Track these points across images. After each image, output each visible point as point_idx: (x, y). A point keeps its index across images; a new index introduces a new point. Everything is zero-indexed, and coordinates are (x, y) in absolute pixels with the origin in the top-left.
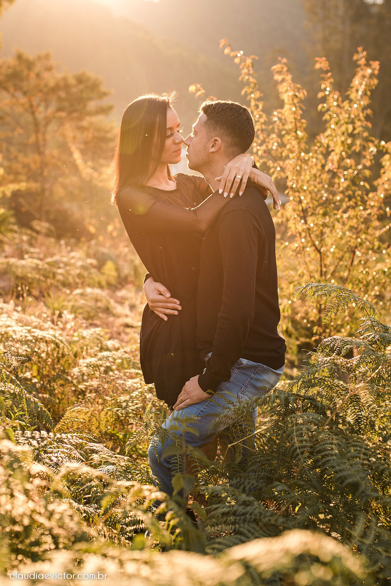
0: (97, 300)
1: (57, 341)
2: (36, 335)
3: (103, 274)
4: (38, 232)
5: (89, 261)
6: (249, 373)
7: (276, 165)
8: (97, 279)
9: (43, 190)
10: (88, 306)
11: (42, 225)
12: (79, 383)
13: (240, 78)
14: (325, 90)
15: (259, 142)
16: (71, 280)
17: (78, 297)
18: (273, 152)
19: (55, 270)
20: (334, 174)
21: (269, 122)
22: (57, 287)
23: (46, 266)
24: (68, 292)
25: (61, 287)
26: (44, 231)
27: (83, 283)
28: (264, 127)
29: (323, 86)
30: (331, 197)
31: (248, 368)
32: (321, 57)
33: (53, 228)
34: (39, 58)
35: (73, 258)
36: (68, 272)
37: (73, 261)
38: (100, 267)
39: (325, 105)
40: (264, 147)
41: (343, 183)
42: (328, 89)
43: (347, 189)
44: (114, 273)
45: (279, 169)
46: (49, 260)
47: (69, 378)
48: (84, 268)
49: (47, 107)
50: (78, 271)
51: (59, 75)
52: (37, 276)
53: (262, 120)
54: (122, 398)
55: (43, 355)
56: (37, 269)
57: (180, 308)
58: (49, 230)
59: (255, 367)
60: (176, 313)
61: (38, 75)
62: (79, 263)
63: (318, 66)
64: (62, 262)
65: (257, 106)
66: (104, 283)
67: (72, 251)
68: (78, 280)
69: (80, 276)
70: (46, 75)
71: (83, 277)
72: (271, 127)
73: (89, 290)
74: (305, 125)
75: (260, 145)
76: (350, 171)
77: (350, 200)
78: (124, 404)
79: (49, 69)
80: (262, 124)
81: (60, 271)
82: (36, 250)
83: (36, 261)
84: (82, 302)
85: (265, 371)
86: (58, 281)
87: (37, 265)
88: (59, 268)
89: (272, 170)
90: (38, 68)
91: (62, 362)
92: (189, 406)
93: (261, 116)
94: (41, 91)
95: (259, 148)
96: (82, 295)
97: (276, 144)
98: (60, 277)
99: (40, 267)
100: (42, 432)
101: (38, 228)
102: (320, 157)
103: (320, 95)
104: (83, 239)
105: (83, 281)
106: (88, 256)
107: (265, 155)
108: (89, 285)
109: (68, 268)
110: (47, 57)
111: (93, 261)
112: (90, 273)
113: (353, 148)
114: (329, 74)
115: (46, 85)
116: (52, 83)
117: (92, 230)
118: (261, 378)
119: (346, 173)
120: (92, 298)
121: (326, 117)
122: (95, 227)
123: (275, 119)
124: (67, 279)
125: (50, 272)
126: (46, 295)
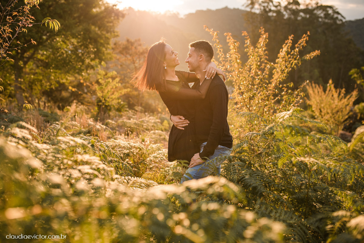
0: (160, 136)
1: (141, 147)
2: (131, 145)
3: (163, 126)
4: (137, 111)
5: (157, 120)
6: (220, 151)
7: (229, 74)
8: (160, 127)
9: (139, 94)
10: (156, 138)
11: (138, 108)
12: (150, 165)
13: (213, 40)
14: (247, 43)
15: (222, 65)
16: (149, 128)
17: (152, 134)
18: (228, 69)
19: (143, 124)
20: (254, 79)
21: (226, 58)
22: (143, 131)
23: (139, 122)
24: (148, 132)
25: (145, 130)
26: (139, 110)
27: (154, 129)
28: (224, 59)
29: (246, 42)
30: (252, 87)
31: (221, 149)
32: (244, 31)
33: (143, 109)
34: (136, 41)
35: (150, 119)
36: (148, 125)
37: (150, 121)
38: (162, 123)
39: (248, 49)
40: (224, 68)
41: (257, 81)
42: (248, 43)
43: (259, 83)
44: (167, 125)
45: (230, 76)
46: (140, 120)
47: (146, 163)
48: (155, 123)
49: (140, 61)
50: (152, 124)
51: (144, 48)
52: (135, 127)
53: (222, 56)
54: (167, 168)
55: (135, 153)
56: (135, 124)
57: (189, 122)
58: (141, 110)
59: (223, 148)
60: (187, 125)
61: (135, 48)
62: (153, 121)
63: (243, 34)
64: (146, 121)
65: (220, 51)
66: (163, 129)
67: (150, 116)
68: (152, 128)
69: (153, 126)
70: (139, 48)
71: (155, 127)
72: (226, 60)
73: (157, 131)
74: (239, 57)
75: (223, 66)
76: (260, 76)
77: (261, 88)
78: (168, 171)
79: (140, 45)
80: (223, 58)
81: (145, 124)
82: (136, 117)
83: (135, 121)
84: (154, 136)
85: (226, 150)
86: (144, 128)
87: (135, 122)
88: (145, 123)
89: (228, 76)
90: (136, 45)
91: (143, 156)
92: (195, 166)
93: (222, 55)
94: (137, 54)
95: (222, 68)
96: (154, 133)
97: (229, 66)
98: (145, 127)
99: (137, 123)
100: (129, 177)
101: (137, 109)
102: (248, 72)
103: (245, 45)
104: (155, 113)
105: (154, 127)
106: (157, 118)
107: (225, 71)
108: (157, 130)
109: (148, 123)
110: (139, 40)
111: (159, 121)
112: (157, 125)
113: (261, 67)
114: (248, 37)
115: (139, 52)
116: (141, 51)
117: (160, 110)
118: (225, 153)
119: (258, 77)
120: (158, 135)
121: (249, 54)
122: (161, 109)
123: (228, 56)
124: (148, 127)
125: (141, 125)
126: (139, 134)
